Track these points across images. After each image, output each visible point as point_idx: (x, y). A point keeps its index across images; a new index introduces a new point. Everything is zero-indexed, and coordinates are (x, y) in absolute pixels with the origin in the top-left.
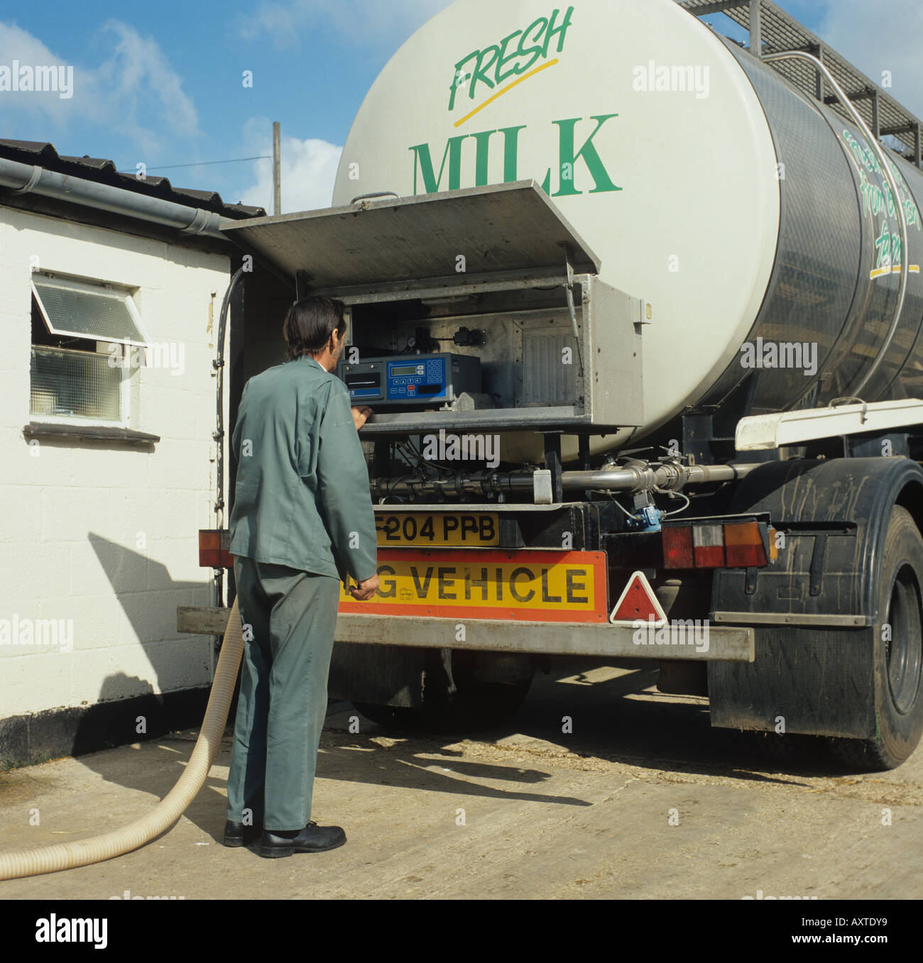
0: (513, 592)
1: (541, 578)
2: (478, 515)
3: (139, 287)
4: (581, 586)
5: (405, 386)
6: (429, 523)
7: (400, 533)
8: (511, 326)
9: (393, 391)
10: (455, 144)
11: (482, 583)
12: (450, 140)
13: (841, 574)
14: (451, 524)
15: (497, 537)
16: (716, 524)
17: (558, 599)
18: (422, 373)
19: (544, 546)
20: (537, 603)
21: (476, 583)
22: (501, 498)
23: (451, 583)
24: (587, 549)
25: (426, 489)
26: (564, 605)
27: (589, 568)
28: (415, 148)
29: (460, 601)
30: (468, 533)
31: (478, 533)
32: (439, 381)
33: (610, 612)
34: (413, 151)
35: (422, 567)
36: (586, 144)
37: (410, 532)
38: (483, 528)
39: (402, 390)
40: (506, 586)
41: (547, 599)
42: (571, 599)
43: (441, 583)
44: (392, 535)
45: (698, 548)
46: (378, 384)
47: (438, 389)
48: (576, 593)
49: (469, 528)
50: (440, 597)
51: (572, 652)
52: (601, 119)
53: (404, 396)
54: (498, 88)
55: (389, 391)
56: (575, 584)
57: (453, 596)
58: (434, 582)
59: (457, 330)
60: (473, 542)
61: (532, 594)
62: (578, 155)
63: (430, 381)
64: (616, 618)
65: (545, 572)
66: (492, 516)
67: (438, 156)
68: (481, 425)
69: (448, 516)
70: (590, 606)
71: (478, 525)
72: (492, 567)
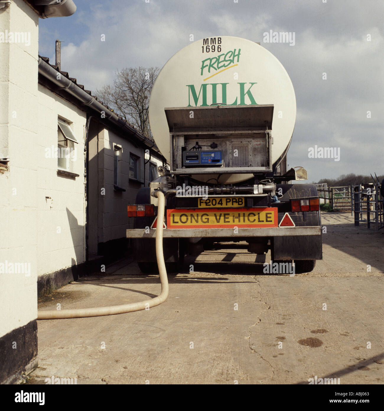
0: (249, 220)
1: (257, 216)
2: (238, 198)
3: (72, 122)
4: (270, 217)
5: (207, 160)
6: (221, 200)
7: (210, 203)
8: (228, 143)
9: (203, 161)
10: (204, 87)
11: (239, 218)
12: (202, 85)
13: (311, 215)
14: (228, 200)
15: (244, 204)
16: (308, 199)
17: (263, 221)
18: (213, 156)
19: (259, 206)
20: (256, 222)
21: (236, 218)
22: (235, 193)
23: (228, 218)
24: (272, 207)
25: (210, 191)
26: (265, 223)
27: (273, 212)
28: (189, 86)
29: (231, 223)
30: (234, 203)
31: (238, 203)
32: (219, 158)
33: (279, 224)
34: (188, 87)
35: (218, 214)
36: (248, 91)
37: (214, 203)
38: (239, 202)
39: (206, 161)
40: (246, 218)
41: (259, 221)
42: (267, 221)
43: (225, 218)
44: (208, 204)
45: (302, 206)
46: (198, 159)
47: (218, 161)
48: (269, 219)
49: (234, 202)
50: (224, 222)
51: (269, 236)
52: (253, 84)
53: (207, 163)
54: (218, 70)
55: (201, 161)
56: (268, 217)
57: (229, 222)
58: (222, 218)
59: (212, 143)
60: (236, 205)
61: (255, 220)
62: (246, 94)
63: (216, 158)
64: (281, 226)
65: (259, 214)
66: (242, 198)
67: (198, 89)
68: (236, 172)
69: (227, 198)
70: (273, 223)
71: (237, 201)
72: (241, 213)
